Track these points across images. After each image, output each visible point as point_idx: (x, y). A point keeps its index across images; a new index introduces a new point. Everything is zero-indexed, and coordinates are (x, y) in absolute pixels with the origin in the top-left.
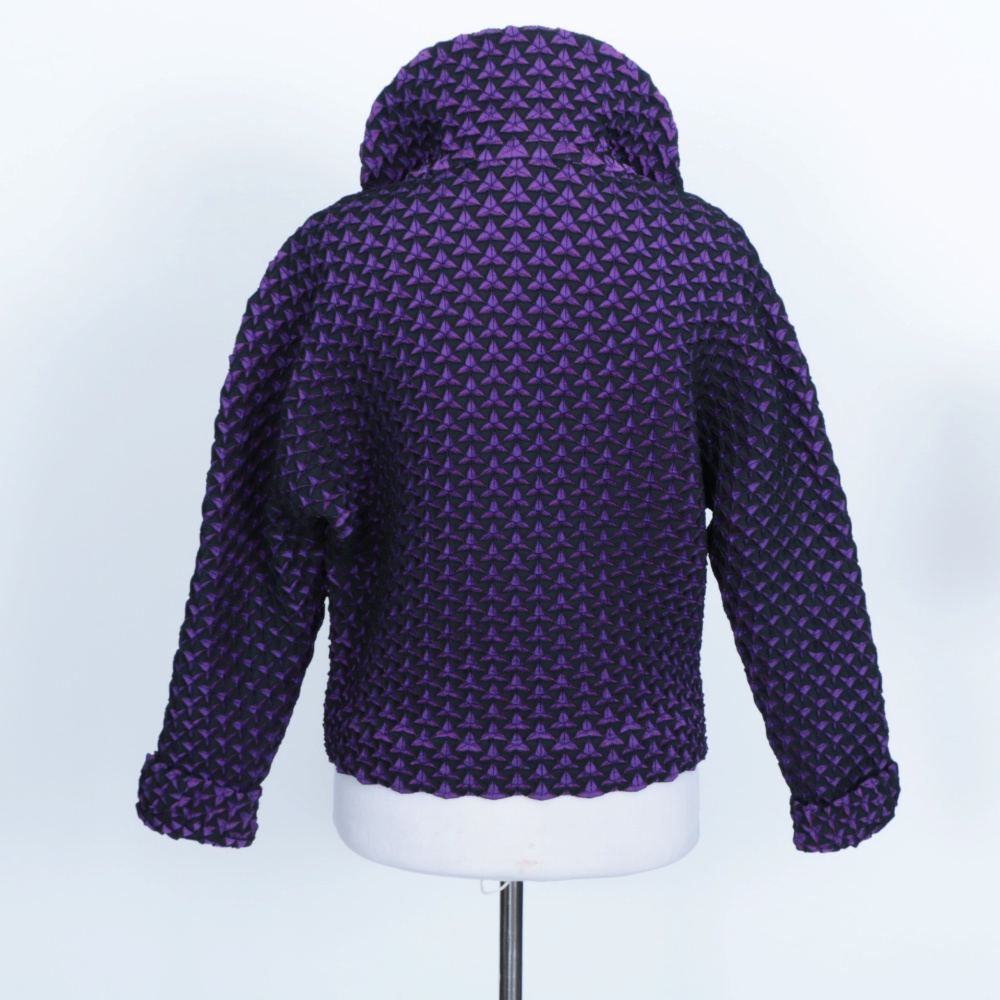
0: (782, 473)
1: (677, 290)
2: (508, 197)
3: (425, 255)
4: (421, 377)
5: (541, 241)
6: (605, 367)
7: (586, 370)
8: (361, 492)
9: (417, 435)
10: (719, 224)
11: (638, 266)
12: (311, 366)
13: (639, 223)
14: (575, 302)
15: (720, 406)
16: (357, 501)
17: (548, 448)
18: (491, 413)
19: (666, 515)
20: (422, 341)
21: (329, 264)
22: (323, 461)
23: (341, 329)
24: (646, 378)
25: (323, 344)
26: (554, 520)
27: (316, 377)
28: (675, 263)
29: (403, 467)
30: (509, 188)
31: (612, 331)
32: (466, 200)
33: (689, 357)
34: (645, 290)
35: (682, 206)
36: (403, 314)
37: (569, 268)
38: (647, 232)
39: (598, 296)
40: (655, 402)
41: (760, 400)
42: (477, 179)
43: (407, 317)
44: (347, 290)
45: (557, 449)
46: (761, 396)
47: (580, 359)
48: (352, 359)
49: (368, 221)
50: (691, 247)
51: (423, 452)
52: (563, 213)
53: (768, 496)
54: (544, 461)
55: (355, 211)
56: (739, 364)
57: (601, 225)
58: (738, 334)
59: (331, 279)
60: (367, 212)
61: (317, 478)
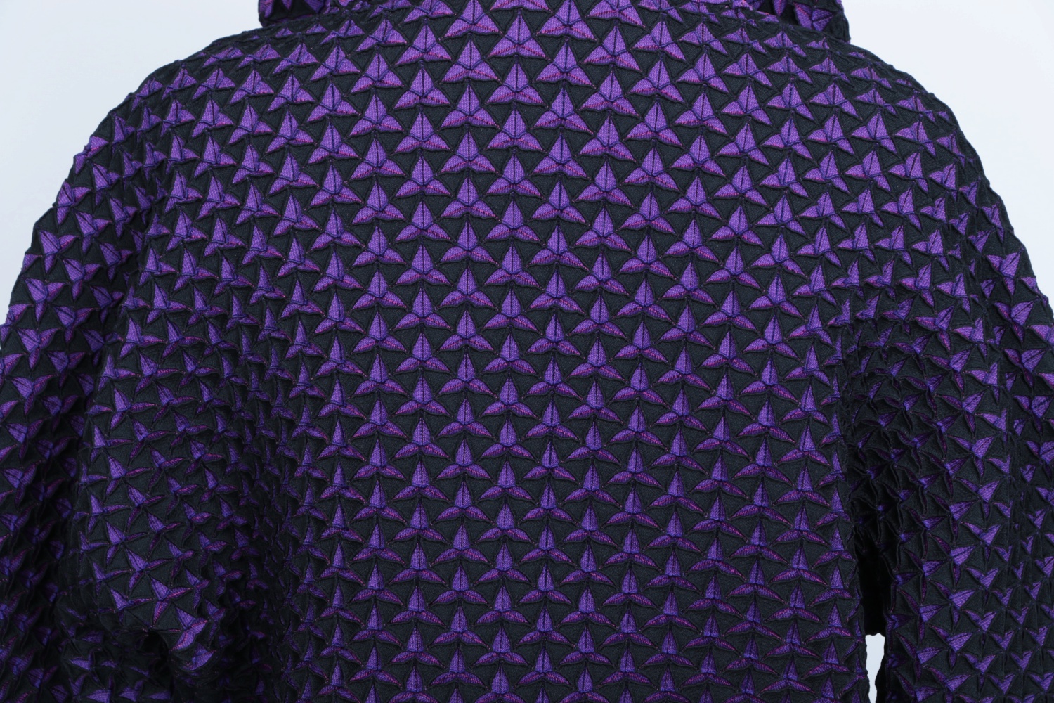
0: (1019, 573)
1: (812, 226)
2: (502, 47)
3: (346, 151)
4: (332, 376)
5: (561, 130)
6: (673, 367)
7: (638, 371)
8: (233, 584)
9: (321, 484)
10: (904, 103)
11: (742, 180)
12: (138, 349)
13: (748, 99)
14: (620, 243)
15: (898, 444)
16: (221, 602)
17: (563, 515)
18: (458, 446)
19: (786, 648)
20: (334, 310)
21: (176, 163)
22: (159, 526)
23: (191, 283)
24: (748, 389)
25: (159, 309)
26: (572, 650)
27: (147, 371)
28: (813, 175)
29: (297, 543)
30: (505, 30)
31: (688, 300)
32: (426, 51)
33: (833, 351)
34: (753, 226)
35: (834, 70)
36: (303, 258)
37: (612, 181)
38: (762, 117)
39: (663, 233)
40: (764, 435)
41: (974, 435)
42: (449, 12)
43: (310, 265)
44: (204, 211)
45: (581, 518)
46: (977, 428)
47: (627, 351)
48: (213, 338)
49: (248, 85)
50: (845, 145)
51: (332, 517)
52: (604, 78)
53: (991, 616)
54: (556, 539)
55: (228, 66)
56: (934, 366)
57: (674, 102)
58: (933, 310)
59: (177, 190)
60: (247, 69)
61: (144, 558)
